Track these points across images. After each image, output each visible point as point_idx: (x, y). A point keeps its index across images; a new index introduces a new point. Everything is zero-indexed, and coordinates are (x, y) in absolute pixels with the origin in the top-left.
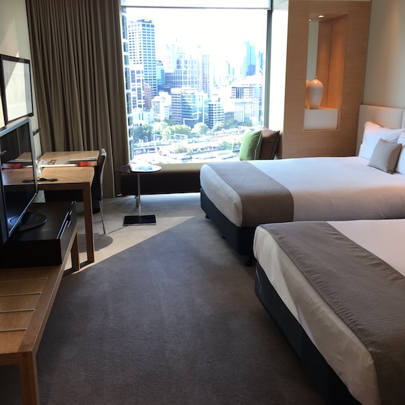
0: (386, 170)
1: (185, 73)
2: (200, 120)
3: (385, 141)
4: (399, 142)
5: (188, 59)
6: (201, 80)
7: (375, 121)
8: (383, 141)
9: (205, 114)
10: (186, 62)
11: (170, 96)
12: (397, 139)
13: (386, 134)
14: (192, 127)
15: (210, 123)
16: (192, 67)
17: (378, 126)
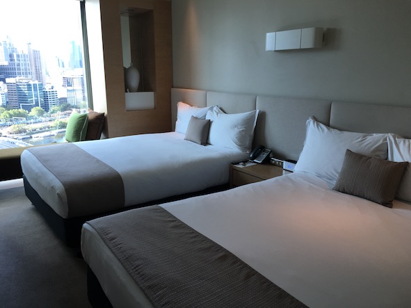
0: (200, 142)
1: (19, 65)
2: (37, 105)
3: (196, 118)
4: (207, 118)
5: (20, 53)
6: (34, 71)
7: (184, 101)
8: (195, 118)
9: (41, 100)
10: (18, 56)
11: (6, 85)
12: (205, 116)
13: (196, 112)
14: (30, 111)
15: (46, 107)
16: (25, 60)
17: (188, 106)
